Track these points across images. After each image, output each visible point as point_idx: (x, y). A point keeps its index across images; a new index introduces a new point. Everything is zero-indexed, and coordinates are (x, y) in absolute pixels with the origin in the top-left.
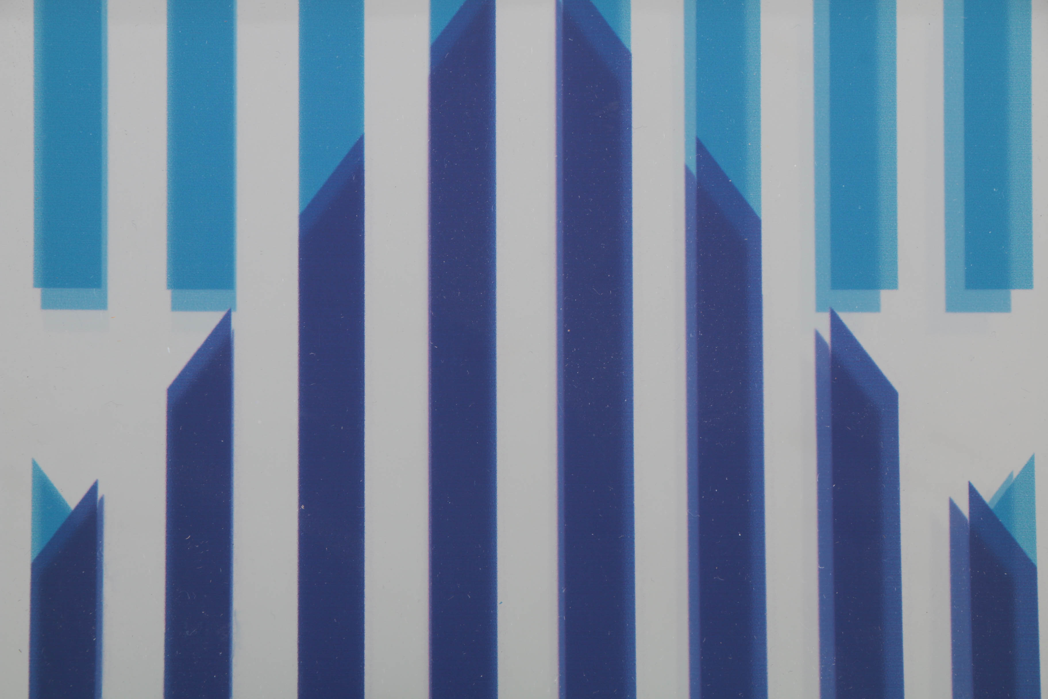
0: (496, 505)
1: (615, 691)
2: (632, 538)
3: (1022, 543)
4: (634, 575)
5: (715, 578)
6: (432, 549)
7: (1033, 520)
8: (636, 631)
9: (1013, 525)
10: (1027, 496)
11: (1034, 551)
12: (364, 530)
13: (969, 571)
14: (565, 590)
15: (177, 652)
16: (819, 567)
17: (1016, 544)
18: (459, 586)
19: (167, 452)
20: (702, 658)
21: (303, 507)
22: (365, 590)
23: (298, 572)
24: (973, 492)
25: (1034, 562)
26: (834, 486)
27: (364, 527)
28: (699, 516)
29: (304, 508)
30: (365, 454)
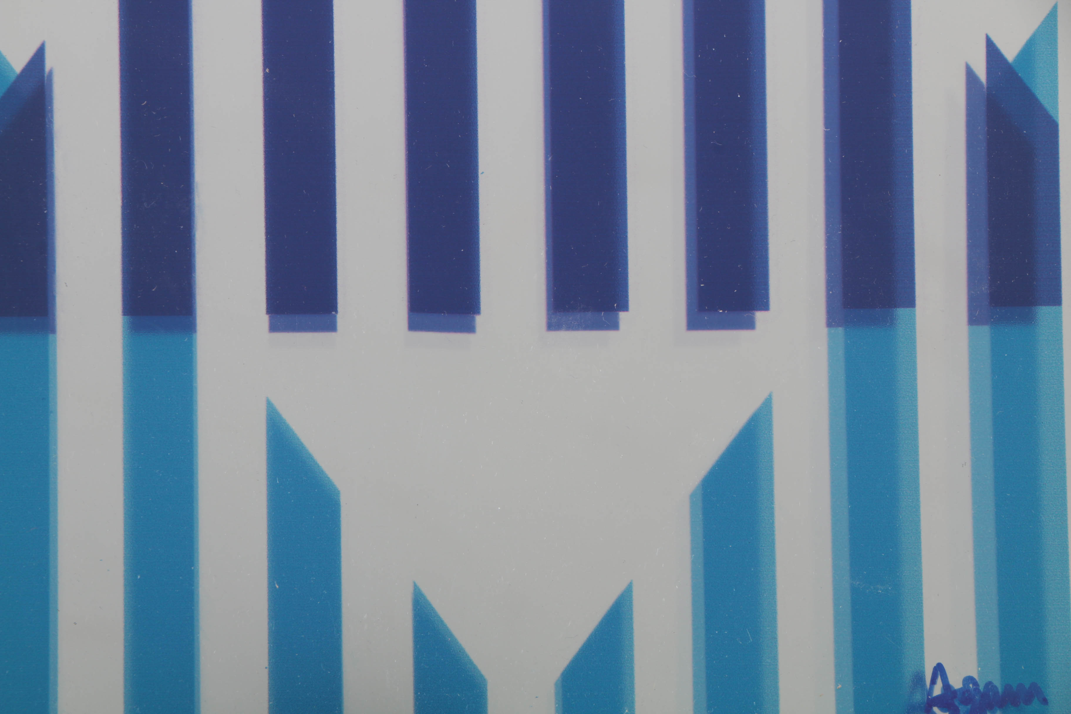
0: (476, 68)
1: (605, 265)
2: (624, 102)
3: (1043, 99)
4: (625, 141)
5: (712, 143)
6: (407, 115)
7: (1055, 74)
8: (628, 201)
9: (1033, 79)
10: (1049, 47)
11: (1056, 107)
12: (334, 96)
13: (986, 130)
14: (552, 158)
15: (135, 225)
16: (824, 129)
17: (1037, 100)
18: (437, 155)
19: (120, 11)
20: (699, 228)
21: (267, 70)
22: (336, 160)
23: (264, 141)
24: (990, 45)
25: (1055, 118)
26: (841, 41)
27: (334, 92)
28: (695, 76)
29: (269, 71)
30: (334, 14)
